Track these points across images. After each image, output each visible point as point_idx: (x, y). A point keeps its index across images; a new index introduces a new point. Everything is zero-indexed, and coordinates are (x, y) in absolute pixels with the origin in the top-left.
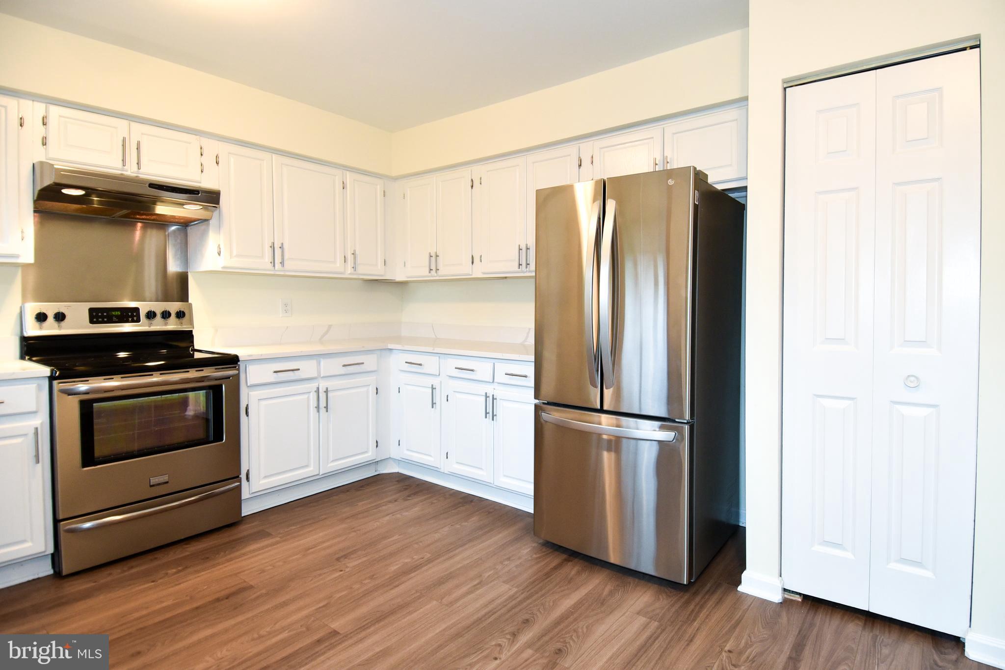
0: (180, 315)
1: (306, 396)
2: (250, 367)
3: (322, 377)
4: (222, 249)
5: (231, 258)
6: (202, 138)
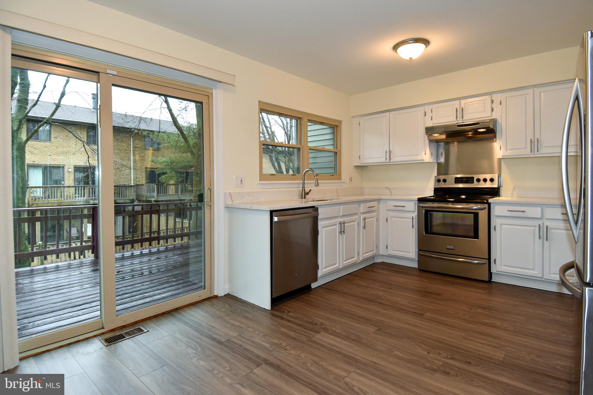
0: (492, 180)
2: (496, 206)
3: (546, 219)
4: (501, 147)
5: (506, 151)
6: (492, 95)
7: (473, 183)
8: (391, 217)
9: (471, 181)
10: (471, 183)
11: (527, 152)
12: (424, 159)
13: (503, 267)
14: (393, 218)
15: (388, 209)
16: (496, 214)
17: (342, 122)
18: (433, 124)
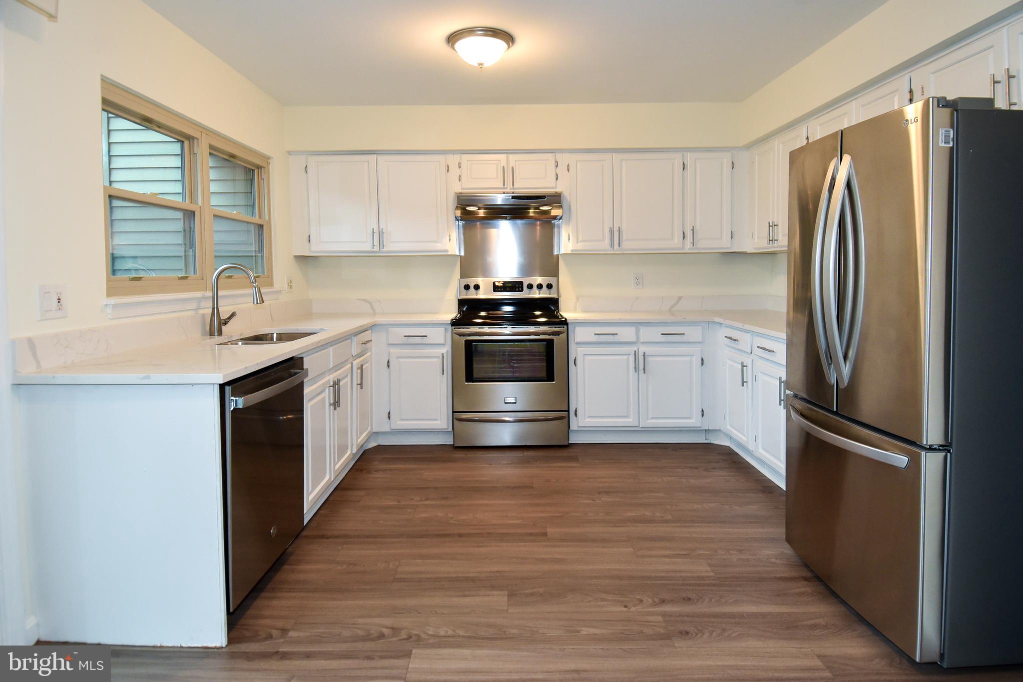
0: (550, 286)
1: (625, 357)
2: (577, 328)
3: (642, 343)
4: (569, 236)
5: (577, 243)
6: (556, 154)
7: (522, 290)
8: (397, 357)
9: (519, 287)
10: (519, 291)
11: (605, 245)
12: (448, 249)
13: (588, 420)
14: (402, 360)
15: (390, 342)
16: (578, 339)
17: (270, 161)
18: (463, 189)
